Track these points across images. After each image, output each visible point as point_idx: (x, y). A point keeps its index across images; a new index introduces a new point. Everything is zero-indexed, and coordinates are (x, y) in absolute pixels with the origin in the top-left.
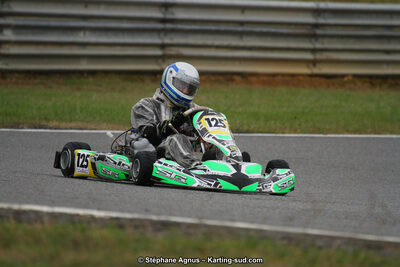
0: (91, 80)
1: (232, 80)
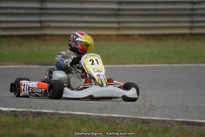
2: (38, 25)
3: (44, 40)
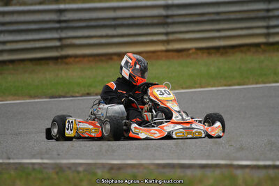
0: (11, 66)
1: (111, 59)
2: (58, 44)
3: (67, 64)
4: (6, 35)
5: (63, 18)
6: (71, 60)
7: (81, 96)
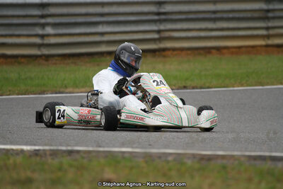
2: (156, 36)
4: (105, 26)
5: (162, 10)
6: (169, 53)
7: (178, 89)
